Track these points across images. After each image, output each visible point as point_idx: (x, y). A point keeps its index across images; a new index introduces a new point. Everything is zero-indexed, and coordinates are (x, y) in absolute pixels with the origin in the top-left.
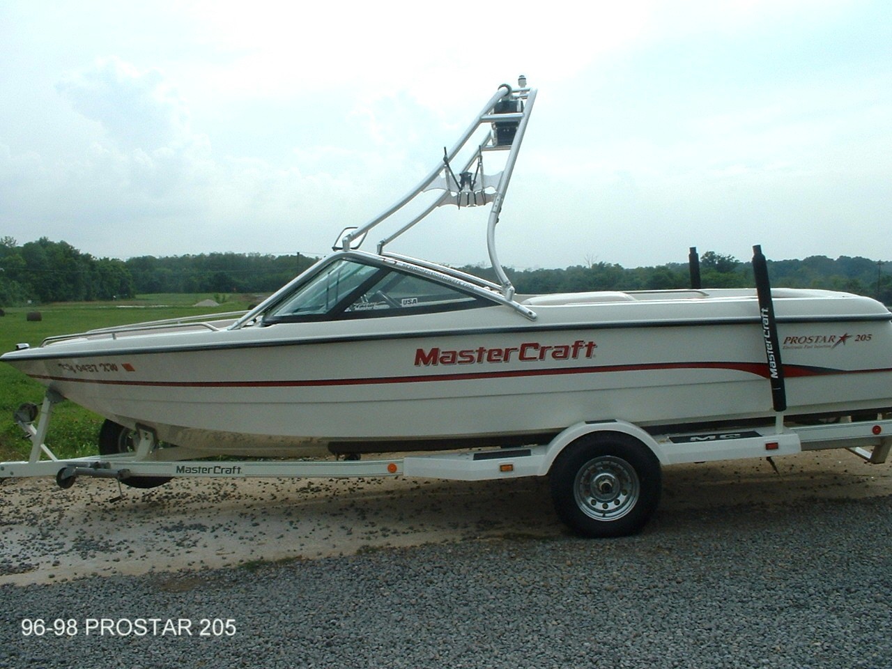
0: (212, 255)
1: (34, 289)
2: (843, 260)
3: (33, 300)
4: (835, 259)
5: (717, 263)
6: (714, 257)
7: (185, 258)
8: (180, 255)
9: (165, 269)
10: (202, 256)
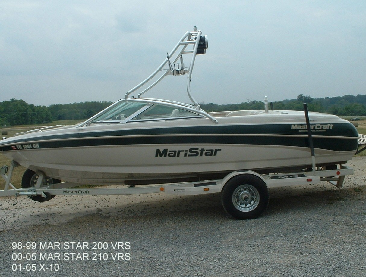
0: (86, 102)
1: (7, 120)
2: (360, 96)
3: (7, 125)
4: (356, 96)
5: (304, 99)
6: (302, 97)
7: (75, 104)
8: (72, 103)
9: (66, 110)
10: (82, 103)
